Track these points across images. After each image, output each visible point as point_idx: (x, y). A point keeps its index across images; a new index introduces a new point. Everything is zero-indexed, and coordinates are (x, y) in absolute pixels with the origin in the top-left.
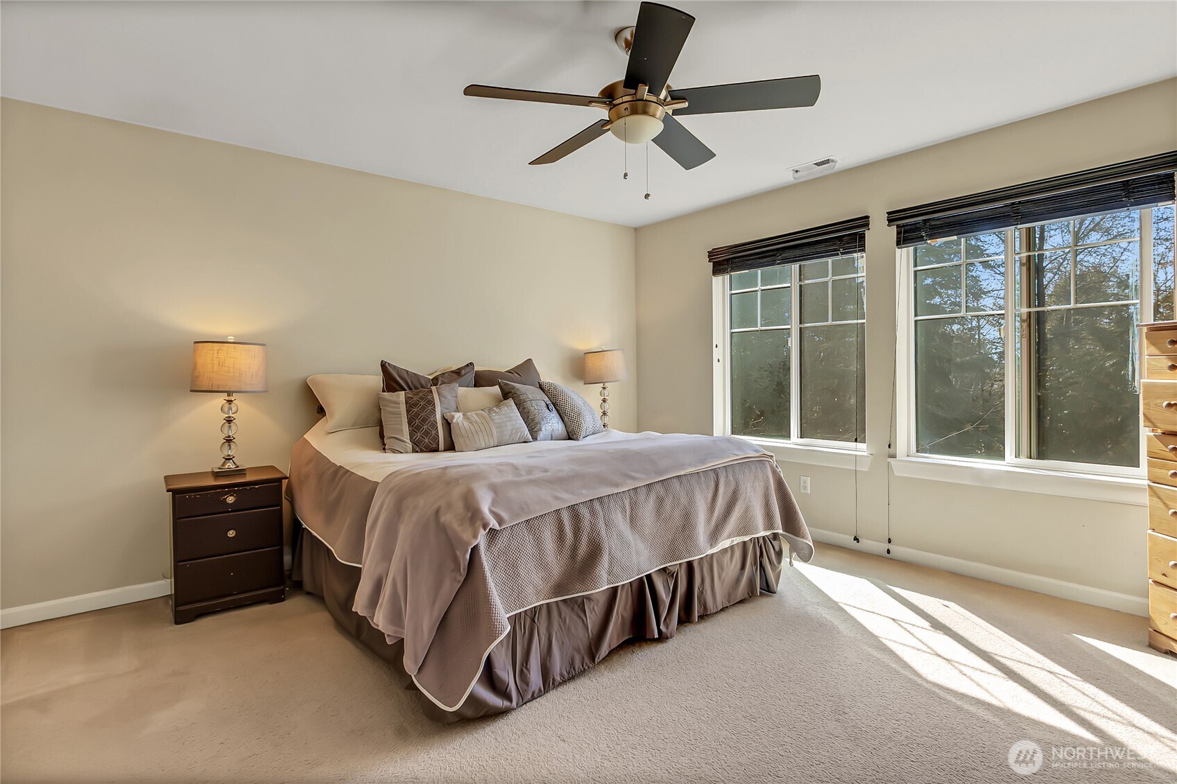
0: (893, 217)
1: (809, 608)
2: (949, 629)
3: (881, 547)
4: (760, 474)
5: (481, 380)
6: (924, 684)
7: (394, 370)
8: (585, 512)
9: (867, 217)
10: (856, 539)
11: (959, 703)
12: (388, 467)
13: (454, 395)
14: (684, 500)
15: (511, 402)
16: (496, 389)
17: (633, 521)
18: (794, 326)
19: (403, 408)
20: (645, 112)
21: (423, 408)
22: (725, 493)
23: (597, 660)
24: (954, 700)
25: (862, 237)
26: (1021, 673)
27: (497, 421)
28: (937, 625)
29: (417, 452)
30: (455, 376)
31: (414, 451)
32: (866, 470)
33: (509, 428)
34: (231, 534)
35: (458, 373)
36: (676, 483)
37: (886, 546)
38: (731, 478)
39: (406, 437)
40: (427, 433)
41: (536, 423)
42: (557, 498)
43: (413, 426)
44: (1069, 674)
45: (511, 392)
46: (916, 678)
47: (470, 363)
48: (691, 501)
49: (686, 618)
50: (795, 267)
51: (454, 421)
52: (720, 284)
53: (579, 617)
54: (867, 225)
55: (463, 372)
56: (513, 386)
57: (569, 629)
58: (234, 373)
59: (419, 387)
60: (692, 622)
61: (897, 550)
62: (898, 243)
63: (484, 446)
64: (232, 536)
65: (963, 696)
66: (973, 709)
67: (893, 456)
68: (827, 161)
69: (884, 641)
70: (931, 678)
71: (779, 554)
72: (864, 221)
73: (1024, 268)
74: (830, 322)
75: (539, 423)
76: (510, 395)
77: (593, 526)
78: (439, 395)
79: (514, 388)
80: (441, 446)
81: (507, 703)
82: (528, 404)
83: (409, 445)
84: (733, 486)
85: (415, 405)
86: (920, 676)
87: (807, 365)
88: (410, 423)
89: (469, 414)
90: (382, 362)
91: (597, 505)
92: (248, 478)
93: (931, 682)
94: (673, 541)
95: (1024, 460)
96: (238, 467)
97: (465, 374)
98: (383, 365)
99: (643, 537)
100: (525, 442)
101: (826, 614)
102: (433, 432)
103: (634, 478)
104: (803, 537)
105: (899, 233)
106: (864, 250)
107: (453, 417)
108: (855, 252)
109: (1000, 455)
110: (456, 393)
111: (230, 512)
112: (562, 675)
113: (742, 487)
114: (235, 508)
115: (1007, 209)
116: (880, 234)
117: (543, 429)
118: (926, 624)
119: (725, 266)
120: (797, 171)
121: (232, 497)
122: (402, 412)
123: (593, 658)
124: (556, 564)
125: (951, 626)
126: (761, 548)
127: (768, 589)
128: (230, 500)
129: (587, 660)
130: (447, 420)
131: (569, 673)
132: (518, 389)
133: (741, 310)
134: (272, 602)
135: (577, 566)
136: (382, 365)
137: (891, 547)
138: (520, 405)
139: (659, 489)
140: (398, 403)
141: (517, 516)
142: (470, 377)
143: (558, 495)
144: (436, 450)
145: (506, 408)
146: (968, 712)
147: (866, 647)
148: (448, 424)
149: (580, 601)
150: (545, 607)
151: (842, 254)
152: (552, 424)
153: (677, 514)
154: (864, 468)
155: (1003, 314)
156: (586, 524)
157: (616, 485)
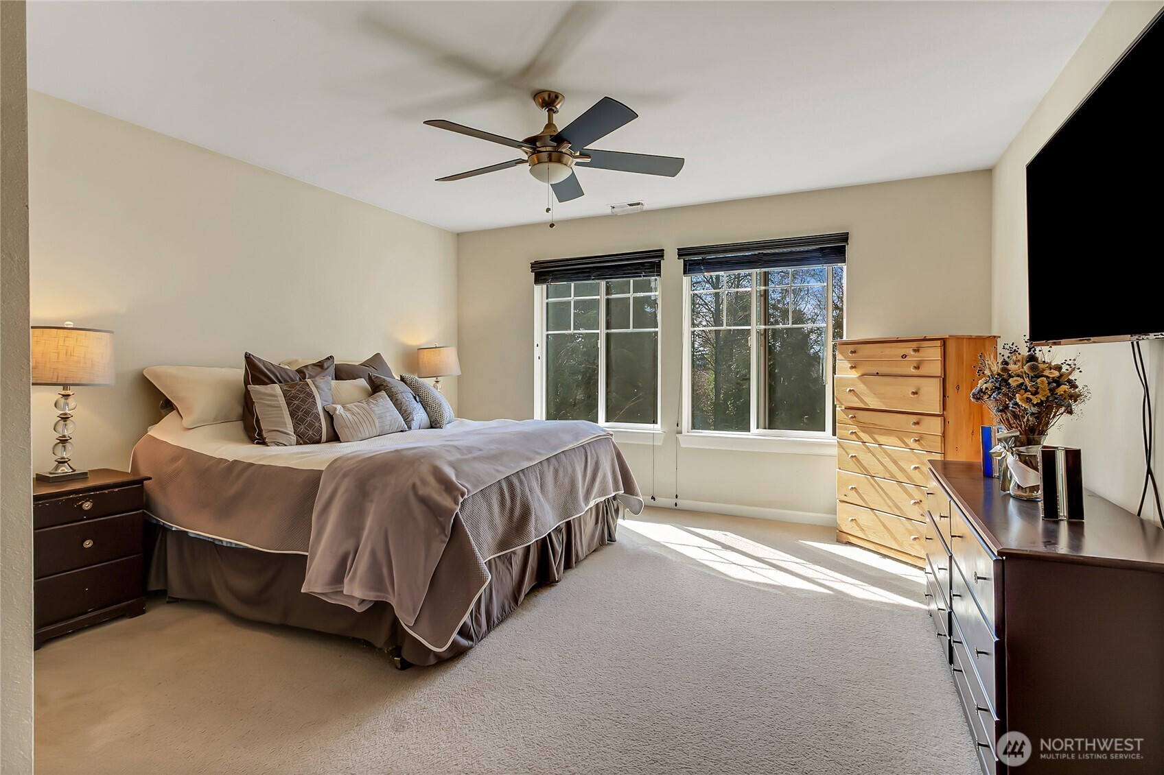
0: (682, 253)
1: (643, 548)
2: (733, 548)
3: (670, 502)
4: (608, 448)
5: (342, 373)
6: (734, 581)
7: (260, 362)
8: (516, 481)
9: (663, 250)
10: (653, 498)
11: (757, 587)
12: (311, 456)
13: (329, 387)
14: (570, 470)
15: (383, 393)
16: (362, 382)
17: (542, 487)
18: (602, 331)
19: (282, 401)
20: (559, 161)
21: (304, 401)
22: (591, 464)
23: (519, 603)
24: (754, 586)
25: (659, 265)
26: (782, 566)
27: (378, 412)
28: (726, 547)
29: (301, 444)
30: (318, 368)
31: (298, 443)
32: (660, 444)
33: (389, 418)
34: (88, 544)
35: (320, 365)
36: (562, 456)
37: (675, 500)
38: (593, 451)
39: (290, 428)
40: (311, 426)
41: (409, 414)
42: (498, 471)
43: (296, 419)
44: (805, 562)
45: (383, 385)
46: (729, 579)
47: (331, 357)
48: (574, 470)
49: (568, 566)
50: (603, 283)
51: (337, 412)
52: (539, 290)
53: (508, 568)
54: (662, 256)
55: (326, 365)
56: (384, 379)
57: (502, 580)
58: (85, 363)
59: (289, 380)
60: (571, 568)
61: (683, 503)
62: (685, 272)
63: (368, 436)
64: (90, 545)
65: (758, 583)
66: (766, 589)
67: (680, 433)
68: (638, 204)
69: (699, 561)
70: (736, 577)
71: (617, 511)
72: (660, 253)
73: (762, 298)
74: (631, 330)
75: (410, 413)
76: (382, 387)
77: (523, 492)
78: (317, 387)
79: (384, 381)
80: (324, 437)
81: (471, 643)
82: (400, 396)
83: (294, 438)
84: (595, 459)
85: (295, 397)
86: (730, 577)
87: (613, 363)
88: (292, 415)
89: (348, 405)
90: (246, 354)
91: (521, 475)
92: (91, 483)
93: (738, 579)
94: (566, 503)
95: (761, 431)
96: (75, 471)
97: (328, 368)
98: (248, 357)
99: (547, 499)
100: (402, 431)
101: (656, 551)
102: (317, 424)
103: (539, 454)
104: (637, 495)
105: (685, 265)
106: (660, 275)
107: (336, 409)
108: (654, 276)
109: (747, 428)
110: (331, 385)
111: (85, 520)
112: (498, 618)
113: (600, 458)
114: (90, 514)
115: (755, 257)
116: (672, 264)
117: (415, 418)
118: (719, 547)
119: (547, 277)
120: (614, 207)
121: (89, 503)
122: (282, 405)
123: (516, 602)
124: (500, 523)
125: (734, 546)
126: (606, 507)
127: (611, 539)
128: (87, 506)
129: (512, 604)
130: (328, 412)
131: (502, 616)
132: (389, 382)
133: (556, 316)
134: (132, 616)
135: (514, 525)
136: (246, 357)
137: (678, 501)
138: (392, 396)
139: (554, 461)
140: (275, 396)
141: (475, 486)
142: (332, 370)
143: (497, 468)
144: (318, 442)
145: (382, 400)
146: (764, 591)
147: (691, 566)
148: (330, 417)
149: (509, 555)
150: (493, 561)
151: (644, 276)
152: (420, 415)
153: (567, 480)
154: (658, 443)
155: (750, 329)
156: (518, 490)
157: (530, 459)
